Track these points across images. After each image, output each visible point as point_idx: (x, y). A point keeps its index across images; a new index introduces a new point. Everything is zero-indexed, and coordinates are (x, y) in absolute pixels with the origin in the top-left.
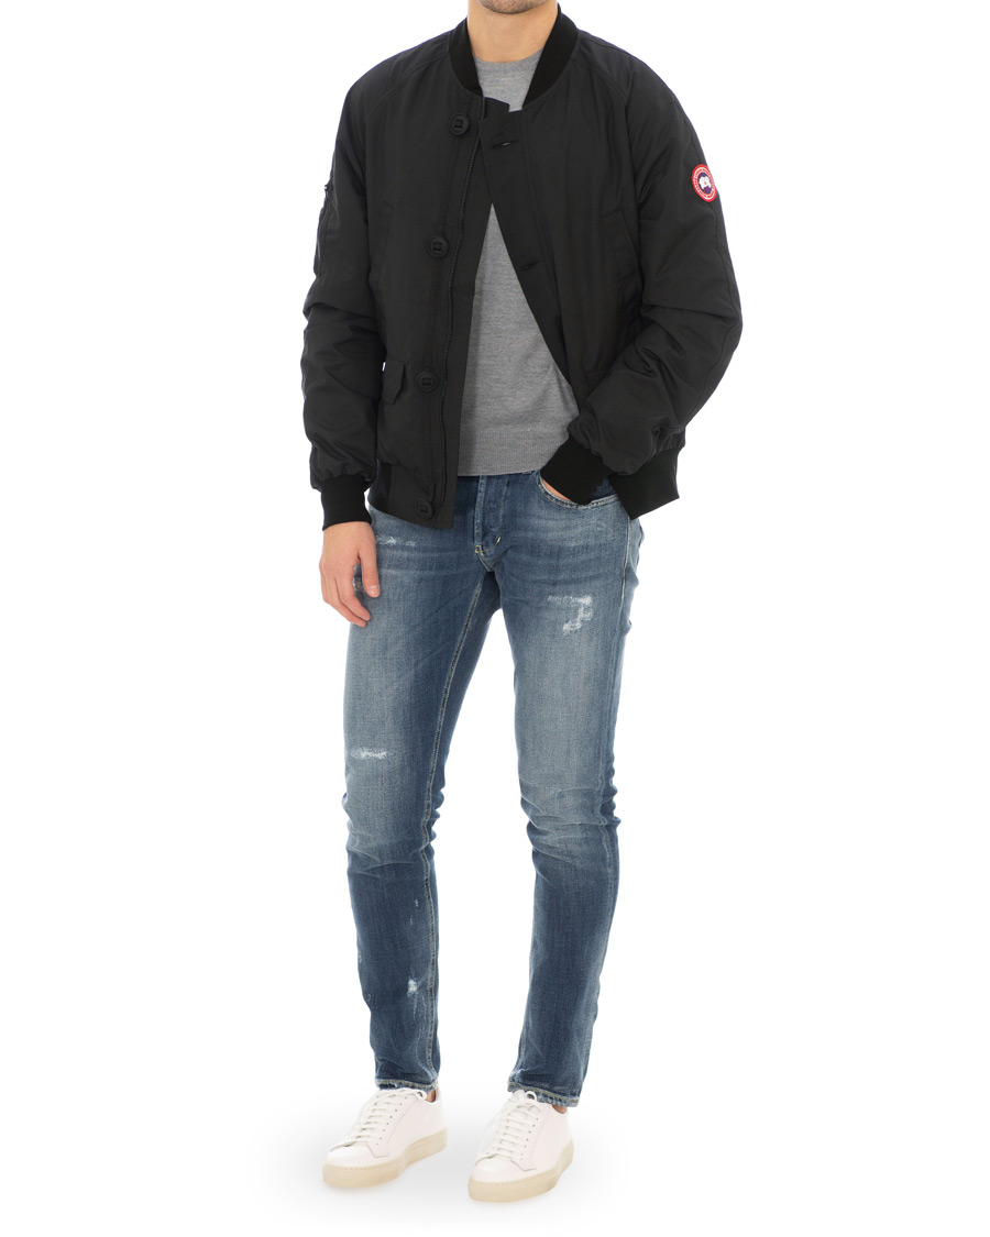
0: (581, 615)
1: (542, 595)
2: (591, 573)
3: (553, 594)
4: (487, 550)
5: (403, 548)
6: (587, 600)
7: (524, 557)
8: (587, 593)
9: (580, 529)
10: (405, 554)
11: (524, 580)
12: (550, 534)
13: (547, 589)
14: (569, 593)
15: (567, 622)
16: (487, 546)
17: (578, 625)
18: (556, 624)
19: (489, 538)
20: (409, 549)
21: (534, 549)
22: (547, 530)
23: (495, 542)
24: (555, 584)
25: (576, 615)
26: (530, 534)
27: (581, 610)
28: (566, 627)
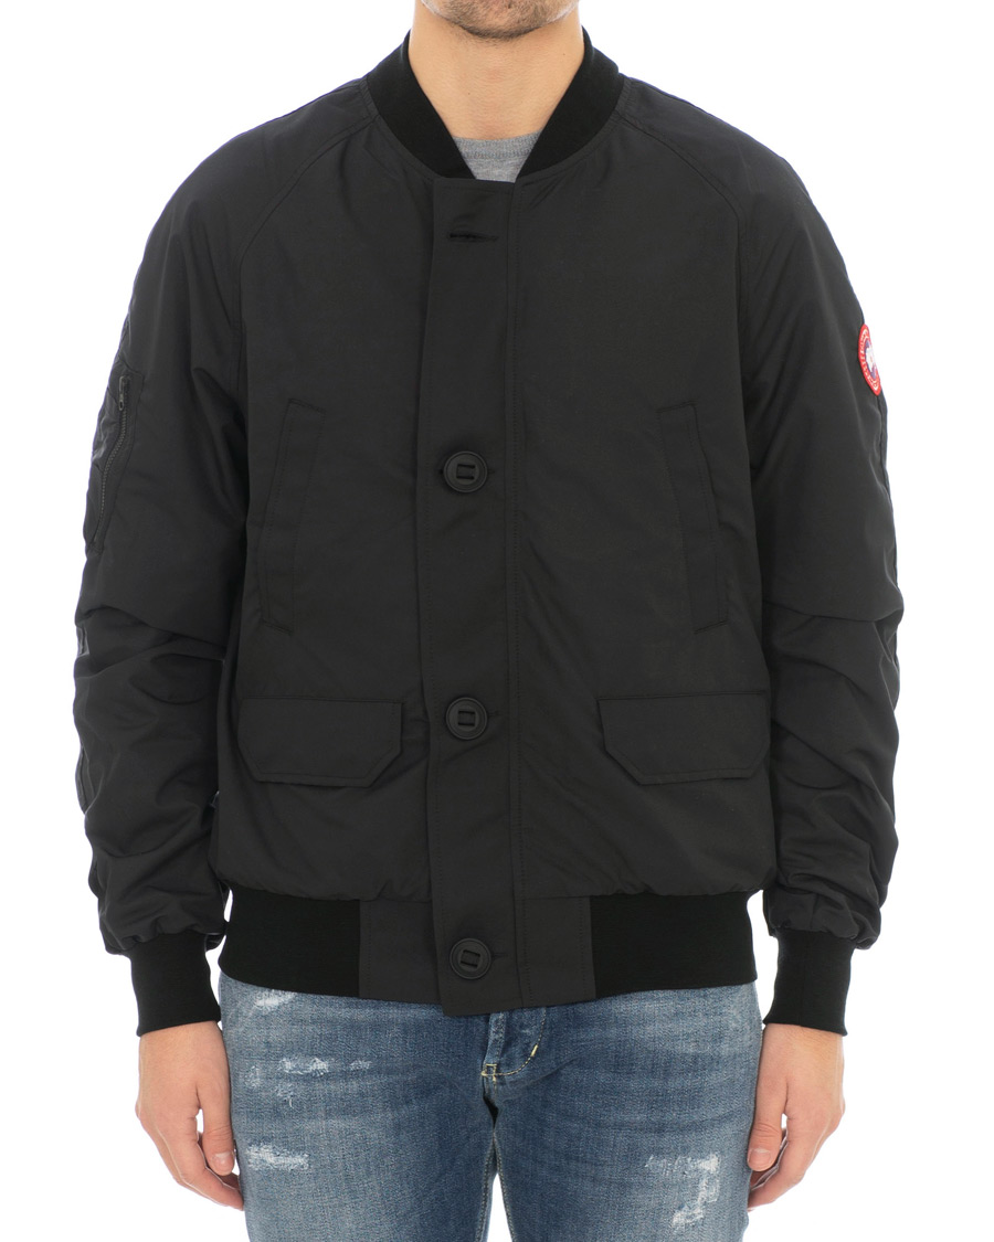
0: (702, 1194)
1: (634, 1156)
2: (721, 1111)
3: (659, 1152)
4: (507, 1074)
5: (346, 1075)
6: (711, 1164)
7: (603, 1077)
8: (712, 1149)
9: (702, 1022)
10: (354, 1086)
11: (598, 1125)
12: (649, 1028)
13: (645, 1141)
14: (685, 1150)
15: (680, 1208)
16: (509, 1065)
17: (699, 1213)
18: (661, 1213)
19: (516, 1050)
20: (358, 1074)
21: (622, 1061)
22: (643, 1021)
23: (526, 1054)
24: (660, 1130)
25: (695, 1194)
26: (613, 1032)
27: (703, 1183)
28: (679, 1218)
